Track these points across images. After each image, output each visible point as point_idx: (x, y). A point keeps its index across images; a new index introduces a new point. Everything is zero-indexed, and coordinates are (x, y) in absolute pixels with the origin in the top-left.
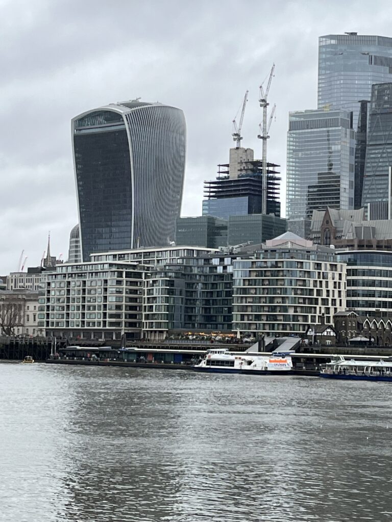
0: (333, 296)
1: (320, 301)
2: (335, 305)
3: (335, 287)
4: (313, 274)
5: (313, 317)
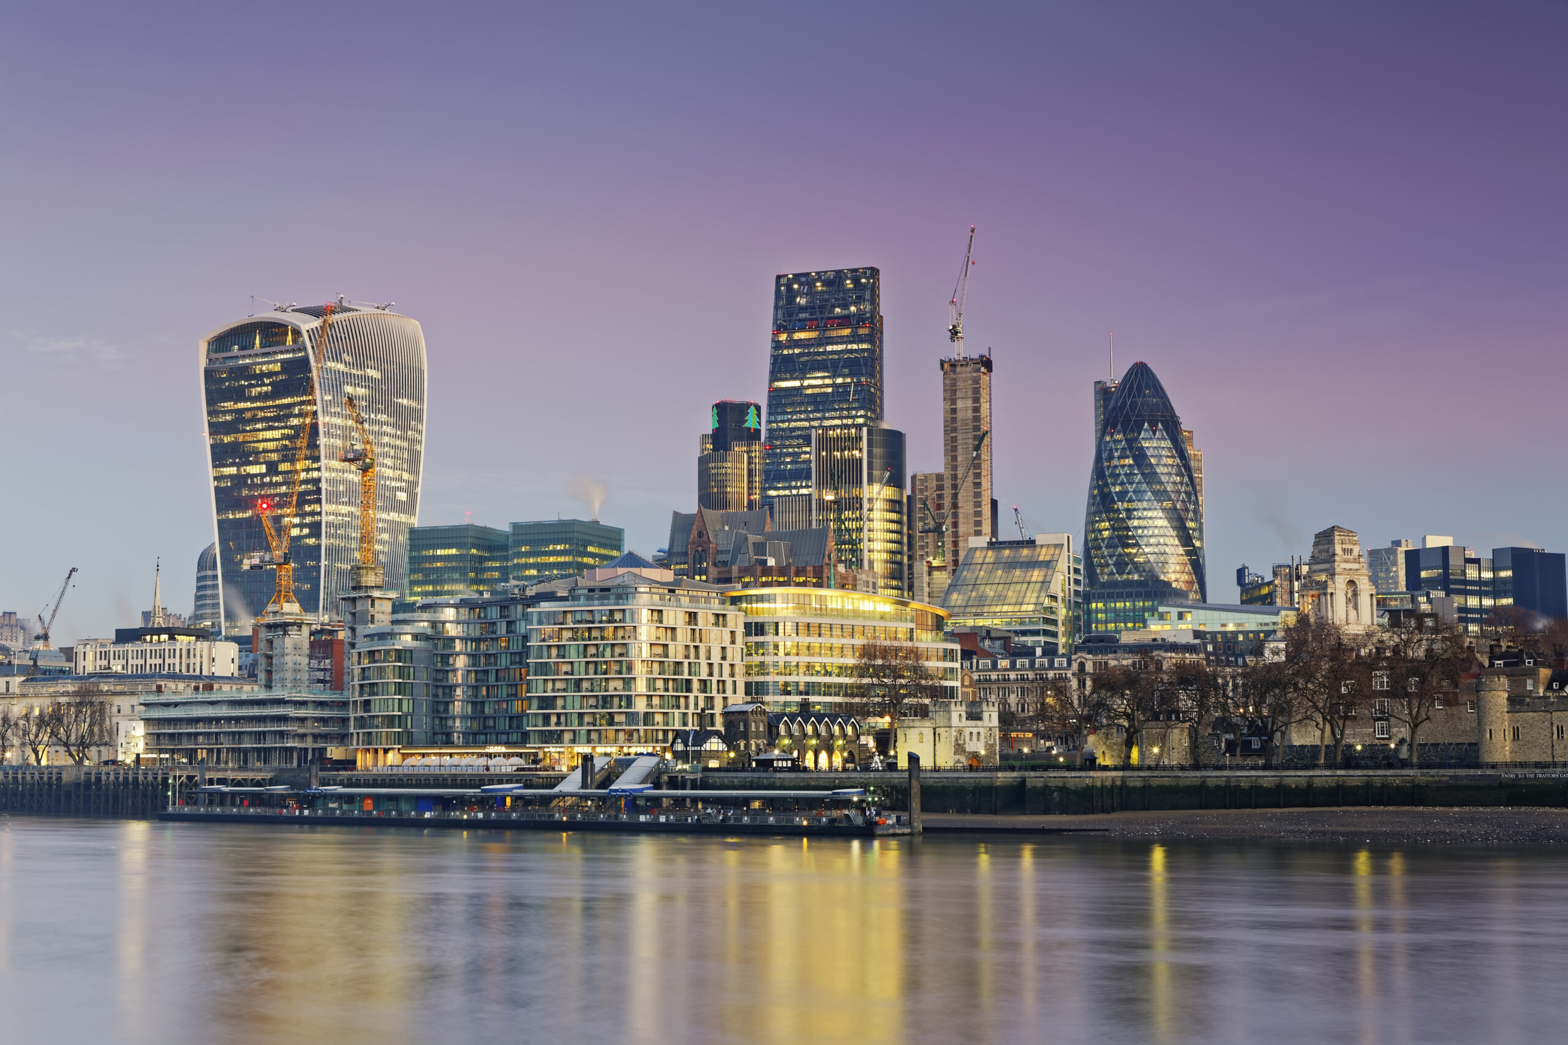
0: (721, 675)
1: (696, 685)
2: (724, 692)
3: (724, 659)
4: (682, 635)
5: (683, 716)
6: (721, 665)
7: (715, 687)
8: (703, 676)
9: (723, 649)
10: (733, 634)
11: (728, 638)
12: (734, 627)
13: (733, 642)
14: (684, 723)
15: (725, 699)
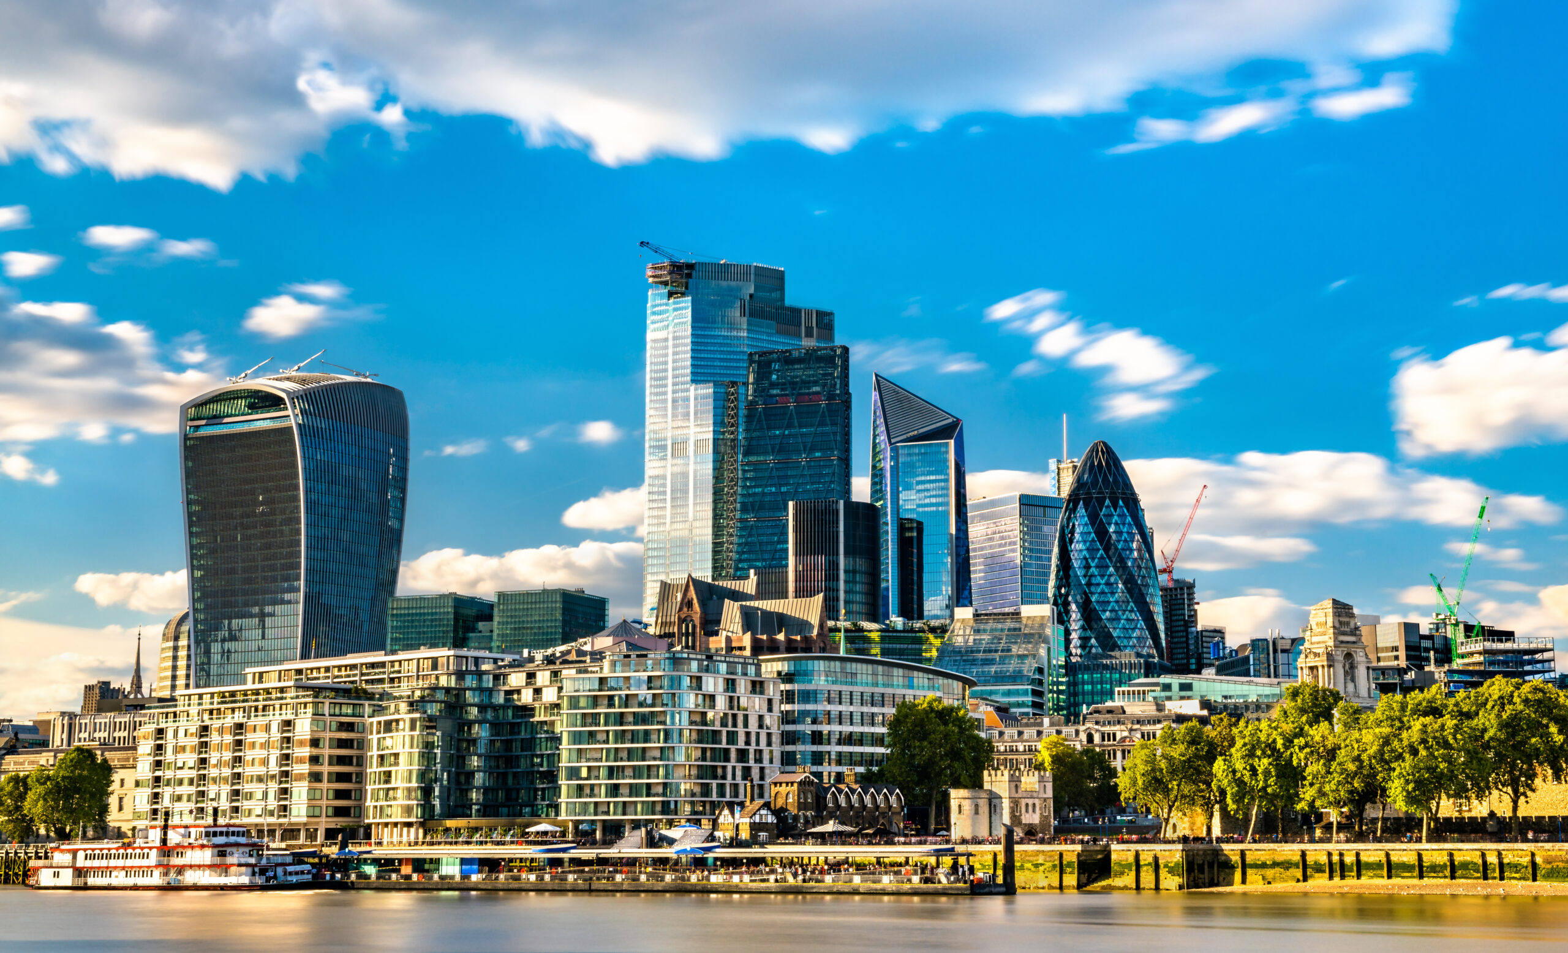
0: (758, 744)
1: (733, 755)
2: (761, 761)
4: (721, 703)
5: (721, 787)
6: (758, 734)
7: (751, 756)
8: (741, 745)
9: (761, 717)
10: (770, 701)
11: (765, 706)
12: (771, 694)
13: (770, 710)
14: (722, 794)
15: (762, 769)
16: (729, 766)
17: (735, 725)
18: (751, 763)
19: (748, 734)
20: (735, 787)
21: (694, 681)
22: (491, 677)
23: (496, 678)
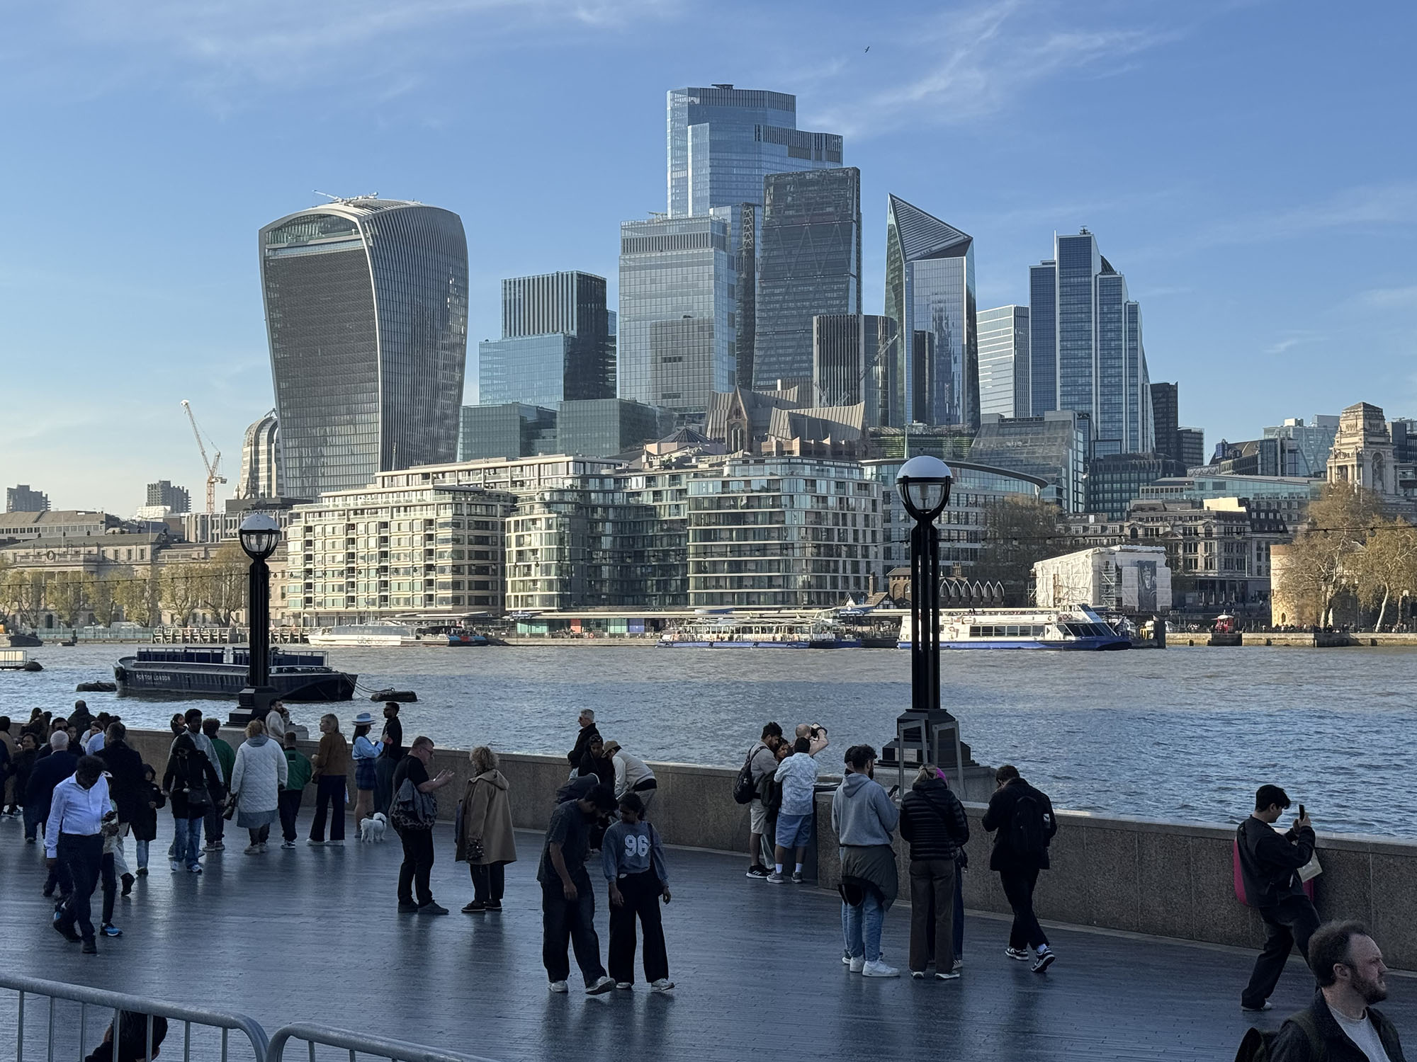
2: (867, 557)
3: (867, 526)
4: (832, 501)
5: (834, 579)
6: (864, 531)
7: (859, 552)
8: (850, 541)
9: (867, 516)
10: (874, 502)
11: (870, 506)
12: (875, 495)
13: (874, 510)
14: (835, 585)
15: (868, 563)
16: (841, 560)
17: (845, 524)
18: (859, 558)
19: (856, 532)
20: (846, 579)
21: (809, 484)
22: (612, 480)
23: (617, 481)
